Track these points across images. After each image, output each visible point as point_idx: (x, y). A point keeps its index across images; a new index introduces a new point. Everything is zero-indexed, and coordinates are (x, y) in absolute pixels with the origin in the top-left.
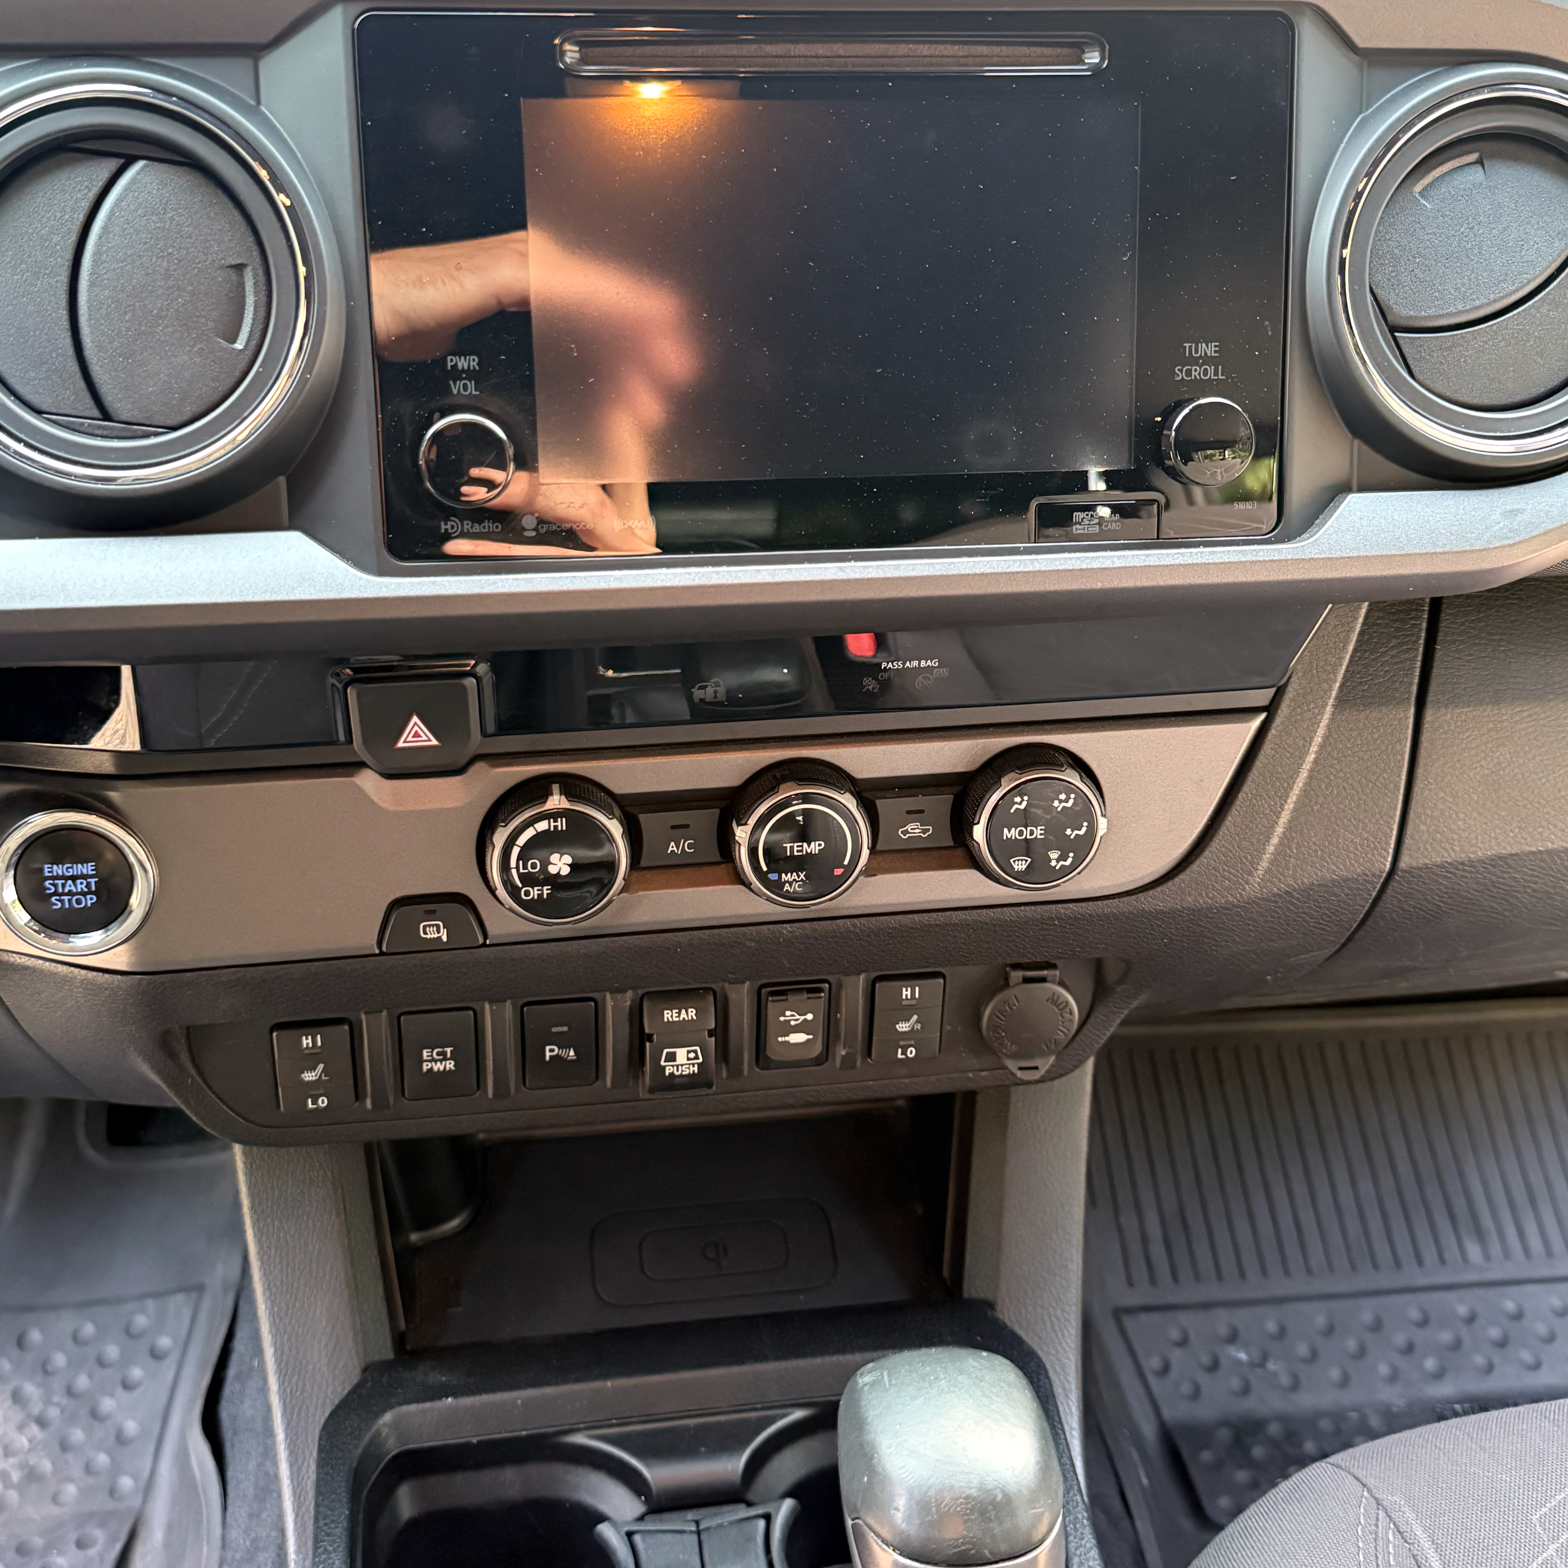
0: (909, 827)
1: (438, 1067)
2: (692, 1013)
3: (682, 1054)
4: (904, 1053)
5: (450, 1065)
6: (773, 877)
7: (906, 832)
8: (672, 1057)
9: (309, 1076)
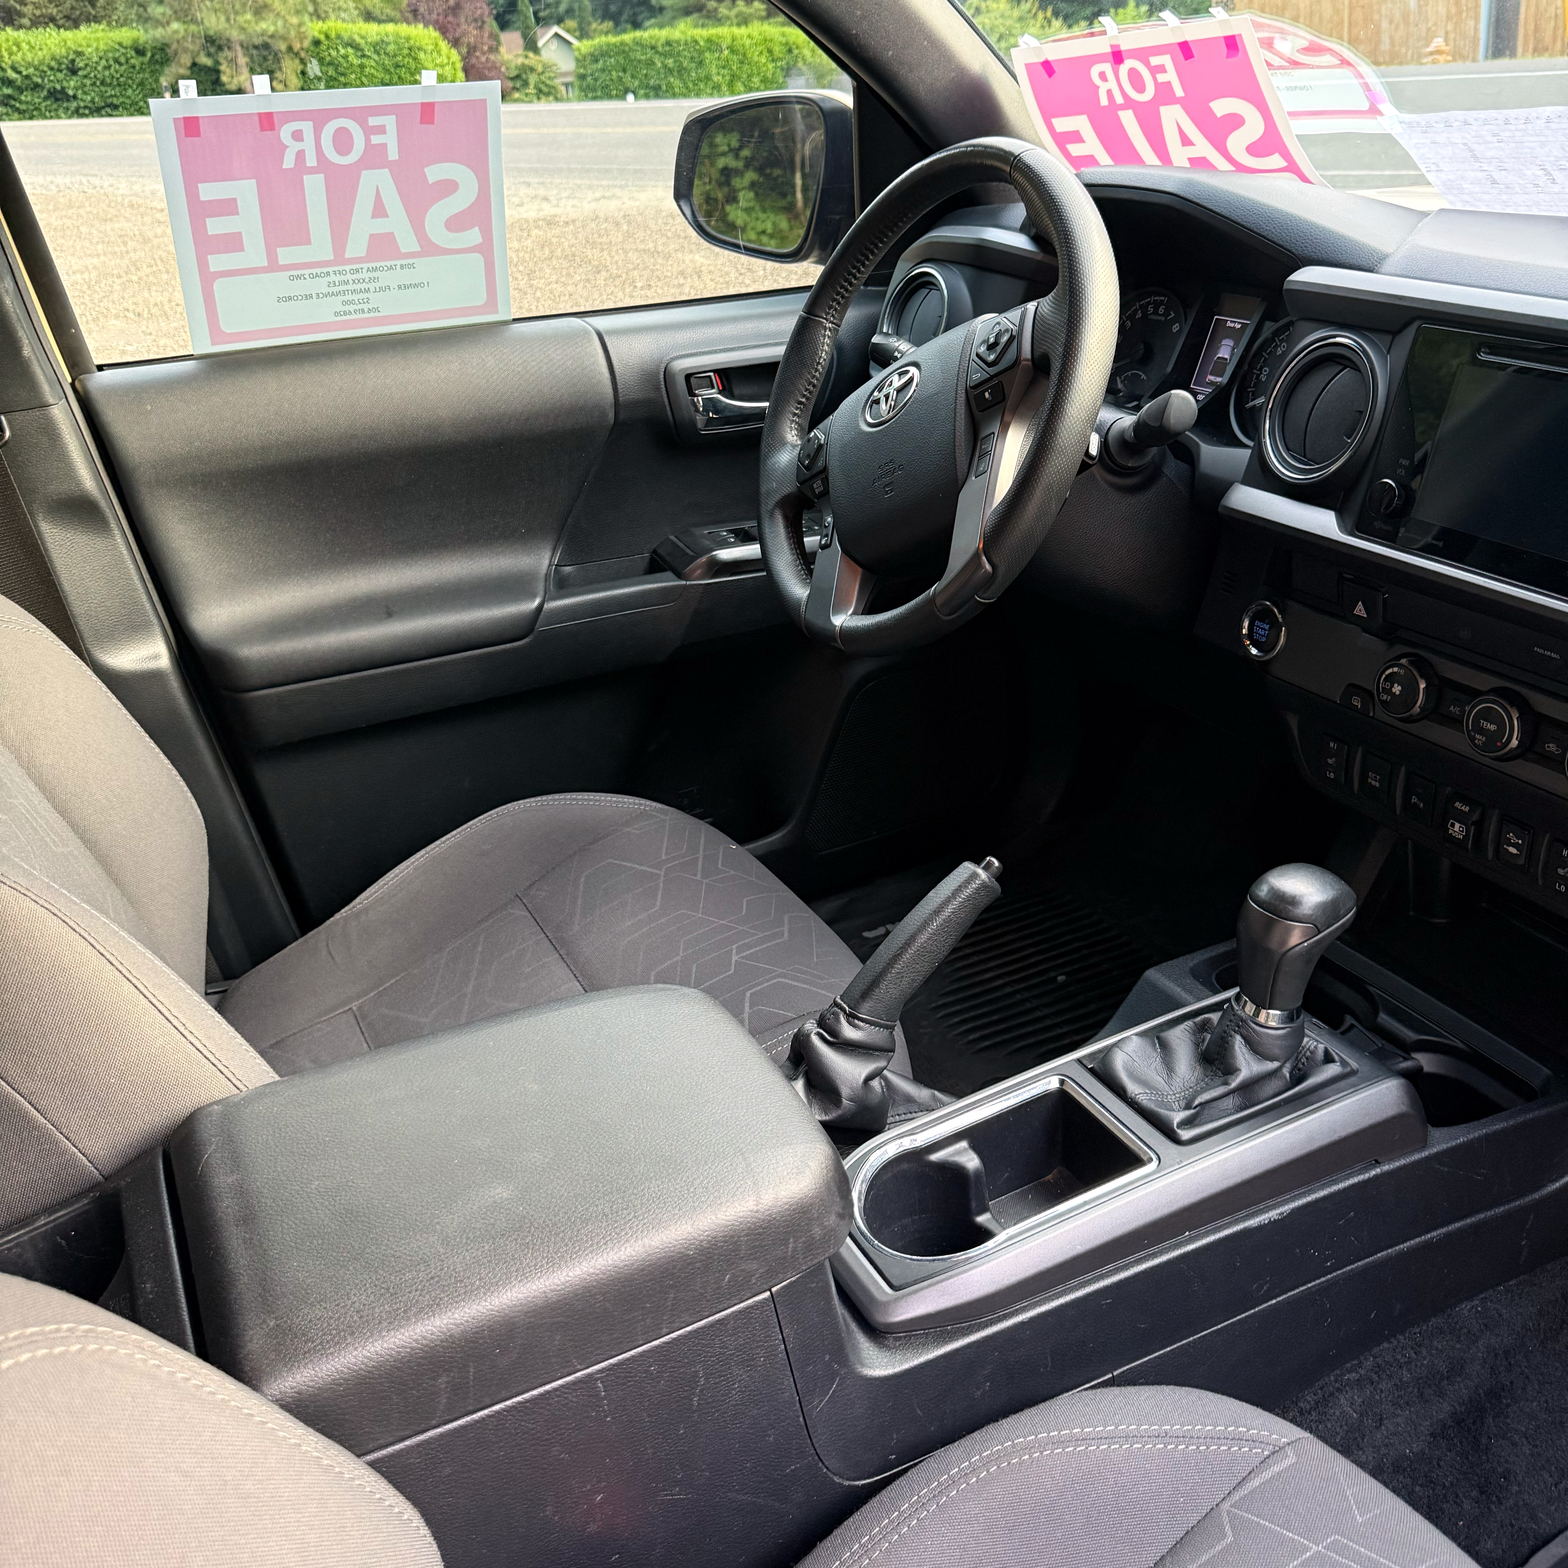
0: (1551, 745)
1: (1373, 783)
2: (1467, 809)
3: (1457, 825)
4: (1559, 887)
5: (1378, 785)
6: (1473, 734)
7: (1548, 747)
8: (1453, 825)
9: (1330, 761)
